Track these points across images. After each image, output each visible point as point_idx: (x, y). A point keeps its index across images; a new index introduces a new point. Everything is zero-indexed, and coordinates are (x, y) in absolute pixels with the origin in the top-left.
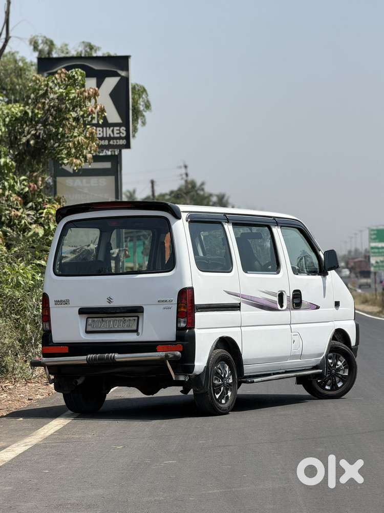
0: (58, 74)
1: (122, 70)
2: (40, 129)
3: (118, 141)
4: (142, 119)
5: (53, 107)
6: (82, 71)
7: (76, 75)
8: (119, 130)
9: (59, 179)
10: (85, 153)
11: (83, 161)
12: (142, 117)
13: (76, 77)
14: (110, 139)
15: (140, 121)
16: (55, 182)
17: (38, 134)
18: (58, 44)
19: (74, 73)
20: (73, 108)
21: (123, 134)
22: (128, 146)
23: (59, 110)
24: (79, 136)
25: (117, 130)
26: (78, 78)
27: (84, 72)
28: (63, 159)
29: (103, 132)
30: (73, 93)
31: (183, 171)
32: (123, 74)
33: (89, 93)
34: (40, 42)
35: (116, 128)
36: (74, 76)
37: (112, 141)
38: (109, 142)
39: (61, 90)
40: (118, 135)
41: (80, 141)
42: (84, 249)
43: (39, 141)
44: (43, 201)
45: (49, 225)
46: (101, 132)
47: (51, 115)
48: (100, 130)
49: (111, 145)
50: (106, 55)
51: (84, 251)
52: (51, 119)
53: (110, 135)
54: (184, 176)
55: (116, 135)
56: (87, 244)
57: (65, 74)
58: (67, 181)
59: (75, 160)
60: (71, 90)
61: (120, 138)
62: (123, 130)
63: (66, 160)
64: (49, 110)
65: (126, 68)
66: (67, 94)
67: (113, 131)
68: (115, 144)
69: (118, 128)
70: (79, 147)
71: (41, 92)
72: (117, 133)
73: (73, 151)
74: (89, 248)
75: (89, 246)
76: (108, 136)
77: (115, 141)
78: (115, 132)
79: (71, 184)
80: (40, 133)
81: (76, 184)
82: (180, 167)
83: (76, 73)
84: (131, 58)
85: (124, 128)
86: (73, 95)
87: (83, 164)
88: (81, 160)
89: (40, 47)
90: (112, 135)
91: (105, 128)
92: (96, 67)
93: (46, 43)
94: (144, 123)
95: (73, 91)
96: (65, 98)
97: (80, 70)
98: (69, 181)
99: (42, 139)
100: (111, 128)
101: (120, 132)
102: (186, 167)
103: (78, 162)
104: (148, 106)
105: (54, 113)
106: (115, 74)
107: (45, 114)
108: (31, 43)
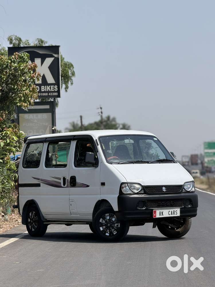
0: (14, 55)
1: (55, 54)
2: (4, 87)
3: (53, 93)
4: (71, 81)
5: (12, 74)
6: (27, 54)
7: (24, 56)
8: (54, 87)
9: (20, 115)
10: (29, 100)
11: (28, 104)
12: (71, 80)
13: (24, 57)
14: (48, 92)
15: (70, 82)
16: (18, 116)
17: (3, 89)
18: (24, 40)
19: (23, 55)
20: (23, 74)
21: (56, 89)
22: (59, 96)
23: (15, 76)
24: (26, 90)
25: (53, 87)
26: (25, 58)
27: (29, 54)
28: (17, 103)
29: (45, 88)
30: (22, 66)
31: (100, 110)
32: (56, 56)
33: (31, 66)
34: (14, 39)
35: (52, 86)
36: (23, 57)
37: (50, 93)
38: (48, 94)
39: (16, 65)
40: (53, 90)
41: (27, 93)
42: (30, 154)
43: (4, 93)
44: (6, 126)
45: (6, 140)
46: (44, 88)
47: (10, 78)
48: (43, 88)
49: (49, 95)
50: (51, 45)
51: (31, 154)
52: (10, 81)
53: (49, 90)
54: (100, 113)
55: (52, 90)
56: (32, 151)
57: (18, 55)
58: (25, 116)
59: (24, 104)
60: (21, 65)
61: (54, 92)
62: (56, 87)
63: (19, 103)
64: (9, 76)
65: (57, 52)
66: (19, 67)
67: (50, 88)
68: (51, 95)
69: (53, 86)
70: (26, 96)
71: (4, 66)
72: (53, 89)
73: (23, 98)
74: (33, 153)
75: (33, 152)
76: (48, 90)
77: (52, 93)
78: (52, 88)
79: (27, 118)
80: (4, 89)
81: (30, 118)
82: (98, 108)
83: (24, 55)
84: (60, 47)
85: (57, 86)
86: (22, 67)
87: (29, 106)
88: (27, 104)
89: (14, 41)
90: (50, 90)
91: (46, 86)
92: (41, 52)
93: (17, 39)
94: (72, 84)
95: (22, 65)
96: (18, 69)
97: (26, 53)
98: (26, 116)
99: (6, 92)
100: (50, 86)
101: (54, 88)
102: (101, 108)
103: (26, 104)
104: (73, 74)
105: (12, 77)
106: (51, 56)
107: (7, 78)
108: (8, 39)
